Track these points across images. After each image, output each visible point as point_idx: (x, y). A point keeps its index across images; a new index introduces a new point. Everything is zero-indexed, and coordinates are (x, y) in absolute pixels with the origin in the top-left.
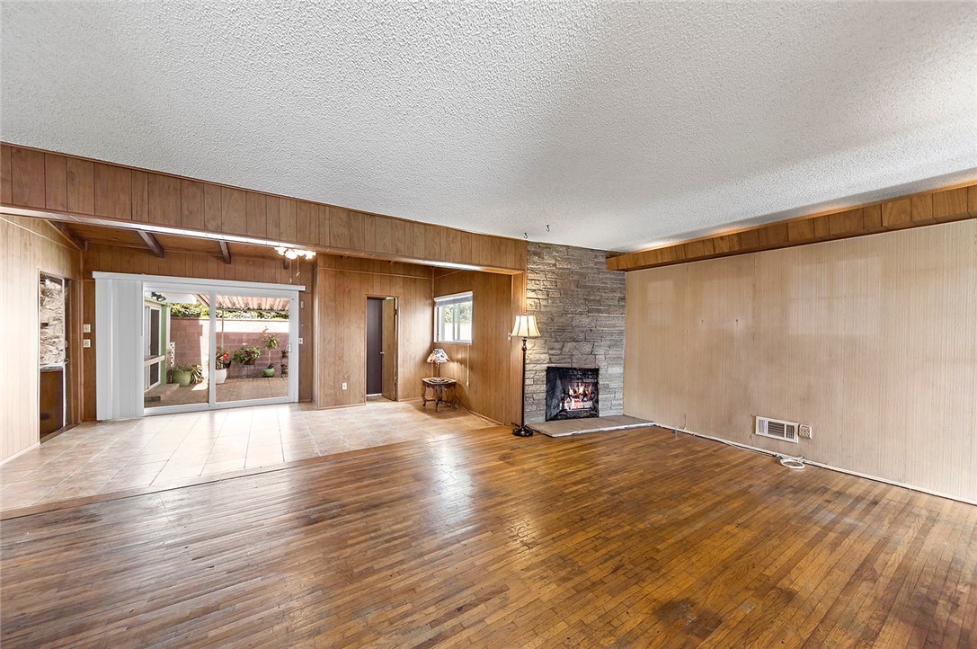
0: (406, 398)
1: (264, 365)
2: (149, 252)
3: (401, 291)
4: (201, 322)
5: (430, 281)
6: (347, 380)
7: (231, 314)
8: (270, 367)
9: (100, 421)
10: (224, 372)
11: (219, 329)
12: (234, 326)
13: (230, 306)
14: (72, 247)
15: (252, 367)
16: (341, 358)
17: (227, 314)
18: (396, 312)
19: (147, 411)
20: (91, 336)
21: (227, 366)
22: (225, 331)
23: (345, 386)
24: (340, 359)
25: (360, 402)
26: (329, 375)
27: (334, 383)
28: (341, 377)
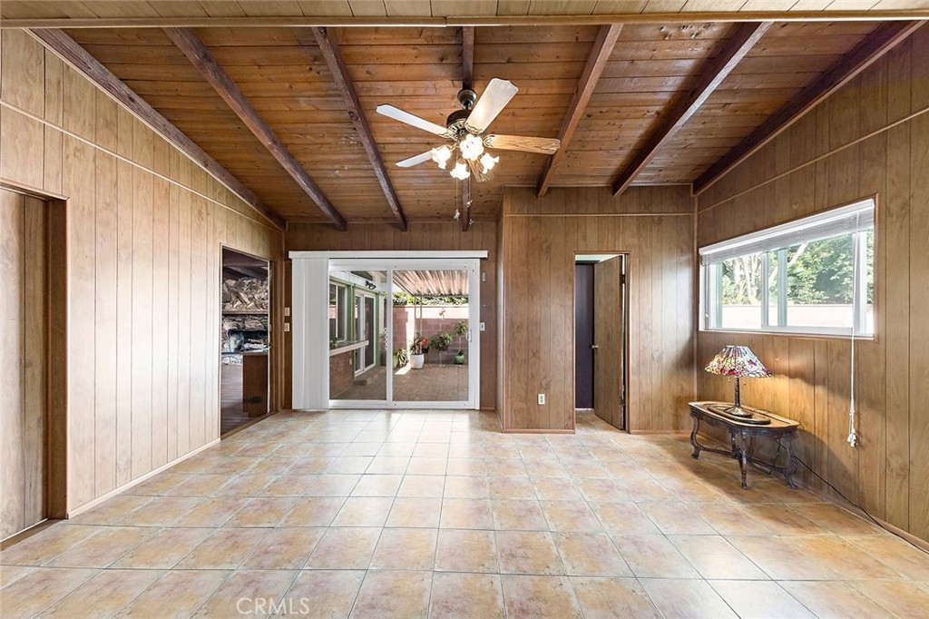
0: (645, 429)
1: (456, 351)
2: (333, 226)
3: (632, 241)
4: (407, 310)
5: (690, 218)
6: (546, 389)
7: (428, 301)
8: (460, 354)
9: (295, 411)
10: (421, 358)
11: (418, 317)
12: (431, 312)
13: (426, 293)
14: (270, 225)
15: (445, 353)
16: (536, 354)
17: (424, 301)
18: (623, 279)
19: (332, 403)
20: (289, 319)
21: (425, 351)
22: (423, 317)
23: (542, 399)
24: (534, 355)
25: (566, 427)
26: (519, 380)
27: (527, 393)
28: (537, 384)
